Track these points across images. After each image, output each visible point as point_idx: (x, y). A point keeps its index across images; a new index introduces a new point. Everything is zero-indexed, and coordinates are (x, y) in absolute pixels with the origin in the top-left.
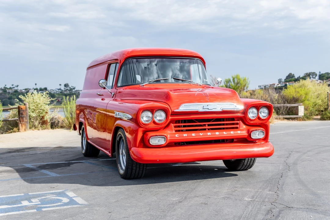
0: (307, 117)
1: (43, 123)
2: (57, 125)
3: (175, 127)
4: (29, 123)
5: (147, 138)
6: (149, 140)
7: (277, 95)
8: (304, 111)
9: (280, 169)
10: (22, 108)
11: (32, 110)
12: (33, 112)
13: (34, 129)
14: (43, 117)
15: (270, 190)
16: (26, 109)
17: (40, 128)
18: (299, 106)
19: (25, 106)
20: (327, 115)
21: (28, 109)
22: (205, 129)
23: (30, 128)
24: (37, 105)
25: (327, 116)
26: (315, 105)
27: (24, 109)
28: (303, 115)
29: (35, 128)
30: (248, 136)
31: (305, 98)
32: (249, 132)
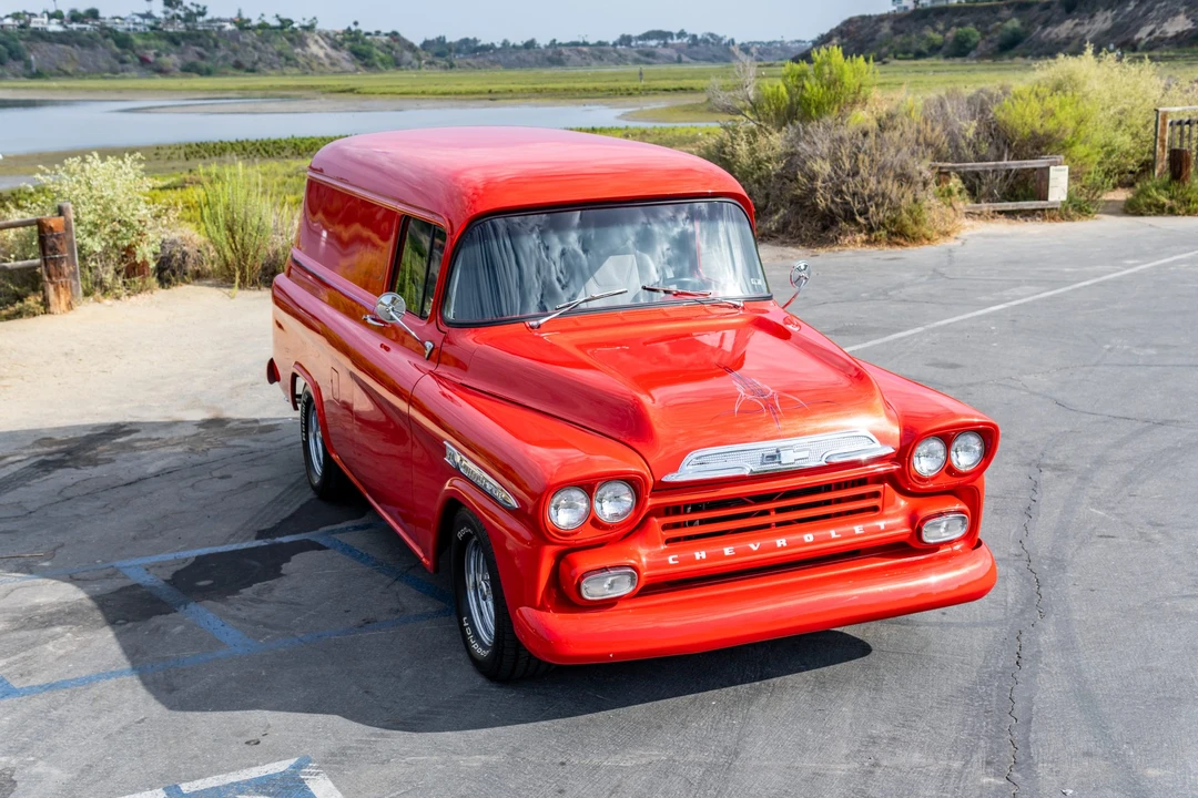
0: (1078, 208)
1: (131, 270)
2: (180, 266)
3: (665, 527)
4: (81, 271)
5: (573, 578)
6: (579, 586)
7: (975, 123)
8: (1069, 185)
9: (1010, 599)
10: (52, 225)
11: (89, 227)
12: (91, 234)
13: (101, 298)
14: (129, 250)
15: (989, 763)
16: (67, 228)
17: (122, 291)
18: (1052, 168)
19: (62, 218)
20: (1149, 196)
21: (74, 224)
22: (768, 526)
23: (86, 294)
24: (105, 209)
25: (1148, 200)
26: (1109, 154)
27: (61, 231)
28: (1064, 198)
29: (105, 290)
30: (911, 534)
31: (1073, 136)
32: (916, 522)
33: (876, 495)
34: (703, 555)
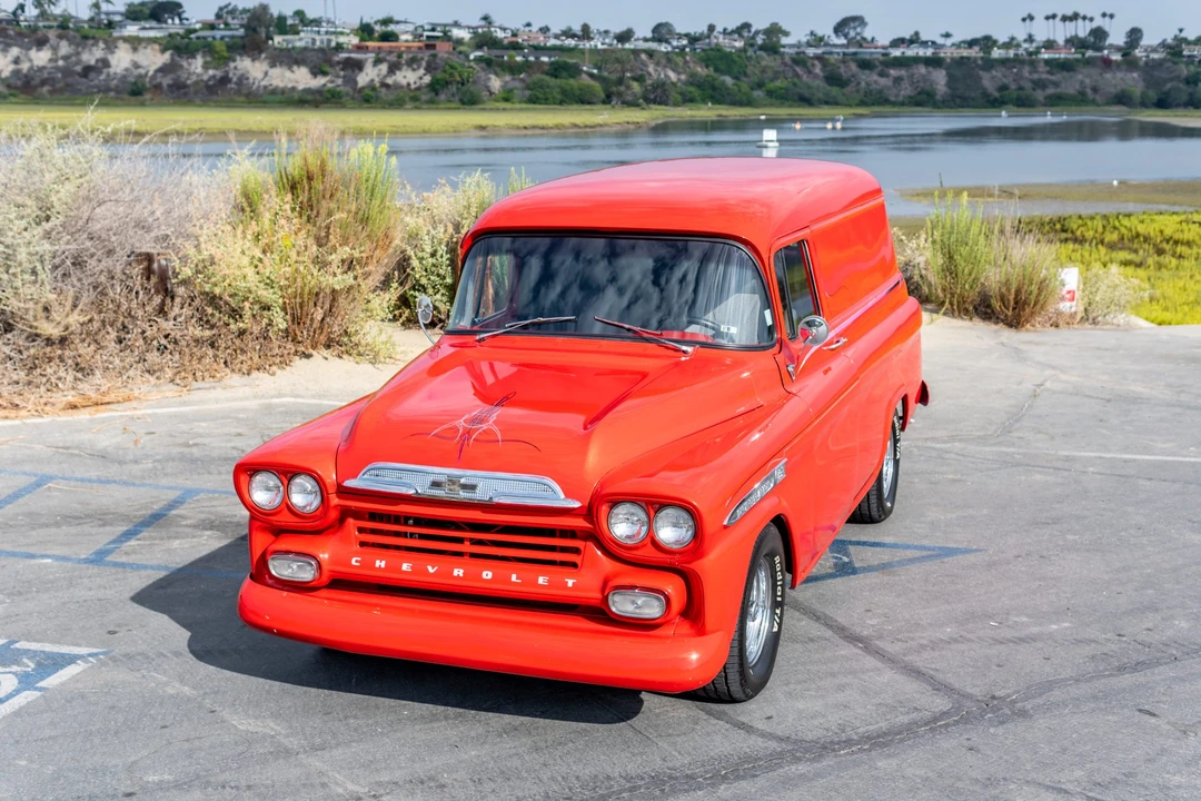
5: (266, 556)
6: (268, 562)
30: (600, 600)
32: (607, 587)
33: (577, 551)
34: (383, 564)
